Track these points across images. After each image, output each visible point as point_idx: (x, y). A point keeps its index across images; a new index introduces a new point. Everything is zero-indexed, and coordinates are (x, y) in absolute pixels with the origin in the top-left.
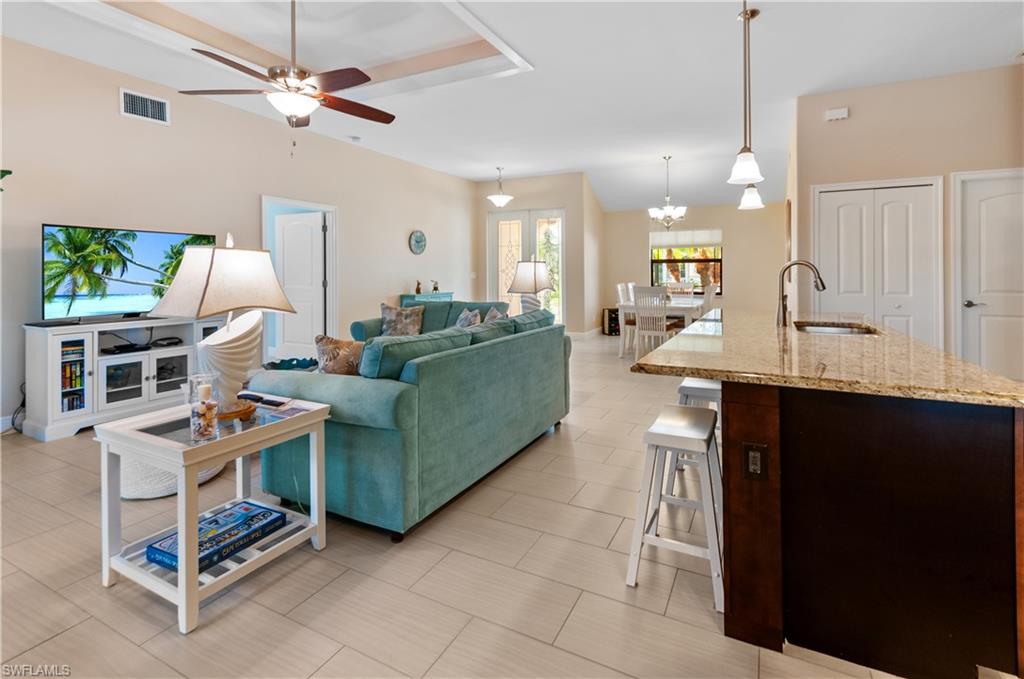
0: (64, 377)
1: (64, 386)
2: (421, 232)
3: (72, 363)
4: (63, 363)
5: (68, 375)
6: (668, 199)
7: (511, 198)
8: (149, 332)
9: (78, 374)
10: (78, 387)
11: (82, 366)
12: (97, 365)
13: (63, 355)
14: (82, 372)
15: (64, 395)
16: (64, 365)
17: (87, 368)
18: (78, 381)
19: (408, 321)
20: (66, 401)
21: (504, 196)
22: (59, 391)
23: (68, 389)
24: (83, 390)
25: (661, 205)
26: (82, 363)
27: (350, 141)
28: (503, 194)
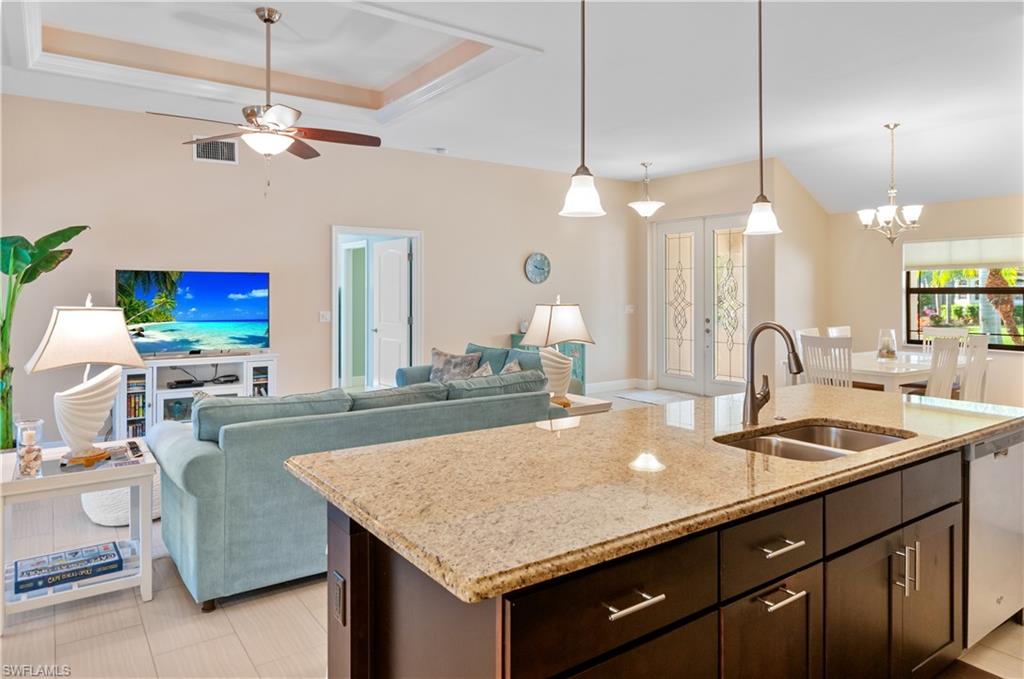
0: (129, 406)
1: (129, 415)
2: (542, 255)
3: (136, 394)
4: (128, 394)
5: (133, 405)
6: (893, 193)
7: (663, 204)
8: (214, 369)
9: (141, 404)
10: (141, 417)
11: (144, 397)
12: (157, 397)
13: (129, 387)
14: (144, 403)
15: (130, 423)
16: (129, 396)
17: (148, 400)
18: (141, 410)
19: (457, 370)
20: (131, 428)
21: (654, 203)
22: (125, 420)
23: (133, 418)
24: (144, 420)
25: (875, 202)
26: (144, 394)
27: (435, 152)
28: (652, 200)
